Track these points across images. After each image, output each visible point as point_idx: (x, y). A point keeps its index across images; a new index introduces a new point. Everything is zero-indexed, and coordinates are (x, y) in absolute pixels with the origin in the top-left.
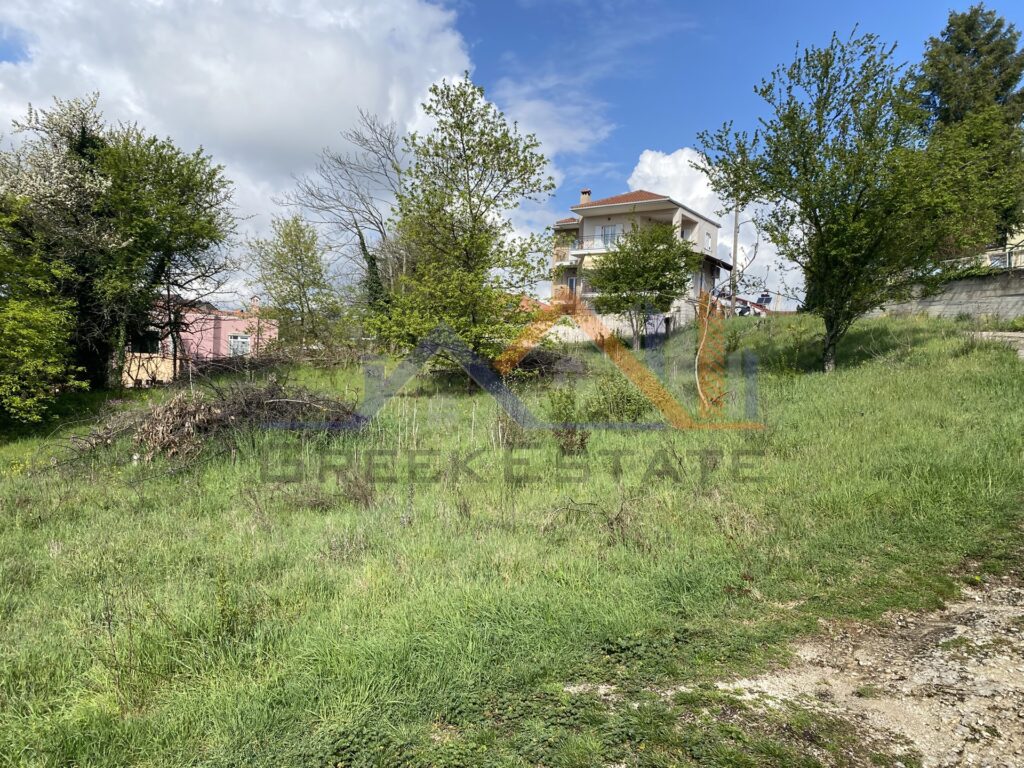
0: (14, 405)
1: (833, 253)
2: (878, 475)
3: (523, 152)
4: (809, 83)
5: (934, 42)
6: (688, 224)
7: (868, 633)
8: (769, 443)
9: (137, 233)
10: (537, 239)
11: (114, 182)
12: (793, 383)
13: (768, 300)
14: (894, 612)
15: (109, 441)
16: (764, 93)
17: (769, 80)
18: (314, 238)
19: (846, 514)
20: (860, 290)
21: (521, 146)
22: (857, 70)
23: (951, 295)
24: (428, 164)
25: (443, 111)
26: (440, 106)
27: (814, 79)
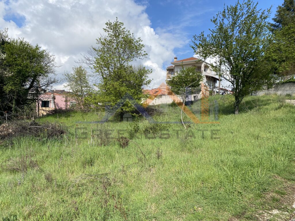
4: (229, 18)
5: (280, 7)
6: (206, 67)
9: (15, 71)
11: (7, 55)
16: (214, 21)
17: (216, 17)
18: (85, 73)
23: (284, 88)
26: (109, 29)
27: (231, 16)
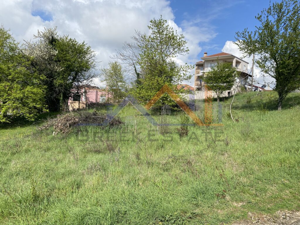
0: (27, 116)
1: (281, 71)
2: (286, 151)
3: (179, 40)
4: (274, 14)
6: (238, 63)
7: (268, 220)
8: (249, 136)
9: (65, 66)
10: (183, 67)
11: (58, 51)
12: (265, 114)
13: (265, 87)
14: (281, 211)
15: (48, 128)
16: (258, 18)
17: (260, 14)
18: (120, 68)
19: (271, 166)
20: (290, 83)
21: (178, 38)
22: (291, 9)
24: (149, 44)
25: (154, 28)
26: (153, 26)
27: (276, 13)
